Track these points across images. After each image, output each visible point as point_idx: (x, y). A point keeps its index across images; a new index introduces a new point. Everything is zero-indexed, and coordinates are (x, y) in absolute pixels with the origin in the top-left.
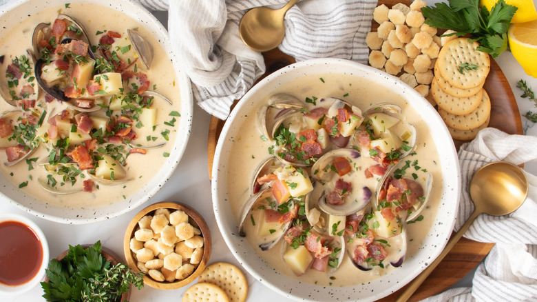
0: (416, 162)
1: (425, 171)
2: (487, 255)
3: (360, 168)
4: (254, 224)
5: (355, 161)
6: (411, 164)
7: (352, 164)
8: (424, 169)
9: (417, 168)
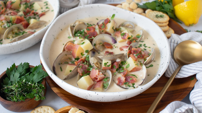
0: (145, 45)
1: (150, 47)
2: (194, 86)
3: (117, 47)
4: (62, 70)
5: (114, 44)
6: (142, 45)
7: (113, 46)
8: (149, 47)
9: (146, 47)
